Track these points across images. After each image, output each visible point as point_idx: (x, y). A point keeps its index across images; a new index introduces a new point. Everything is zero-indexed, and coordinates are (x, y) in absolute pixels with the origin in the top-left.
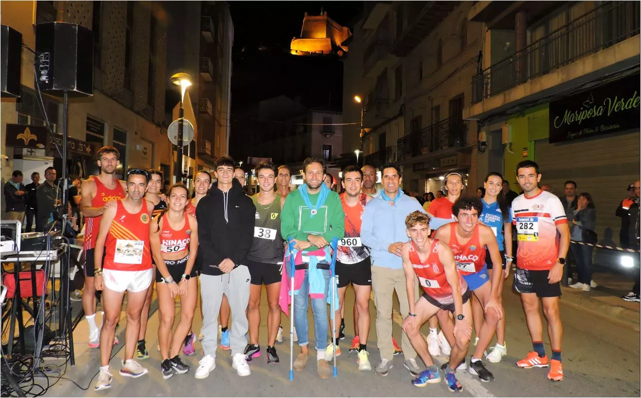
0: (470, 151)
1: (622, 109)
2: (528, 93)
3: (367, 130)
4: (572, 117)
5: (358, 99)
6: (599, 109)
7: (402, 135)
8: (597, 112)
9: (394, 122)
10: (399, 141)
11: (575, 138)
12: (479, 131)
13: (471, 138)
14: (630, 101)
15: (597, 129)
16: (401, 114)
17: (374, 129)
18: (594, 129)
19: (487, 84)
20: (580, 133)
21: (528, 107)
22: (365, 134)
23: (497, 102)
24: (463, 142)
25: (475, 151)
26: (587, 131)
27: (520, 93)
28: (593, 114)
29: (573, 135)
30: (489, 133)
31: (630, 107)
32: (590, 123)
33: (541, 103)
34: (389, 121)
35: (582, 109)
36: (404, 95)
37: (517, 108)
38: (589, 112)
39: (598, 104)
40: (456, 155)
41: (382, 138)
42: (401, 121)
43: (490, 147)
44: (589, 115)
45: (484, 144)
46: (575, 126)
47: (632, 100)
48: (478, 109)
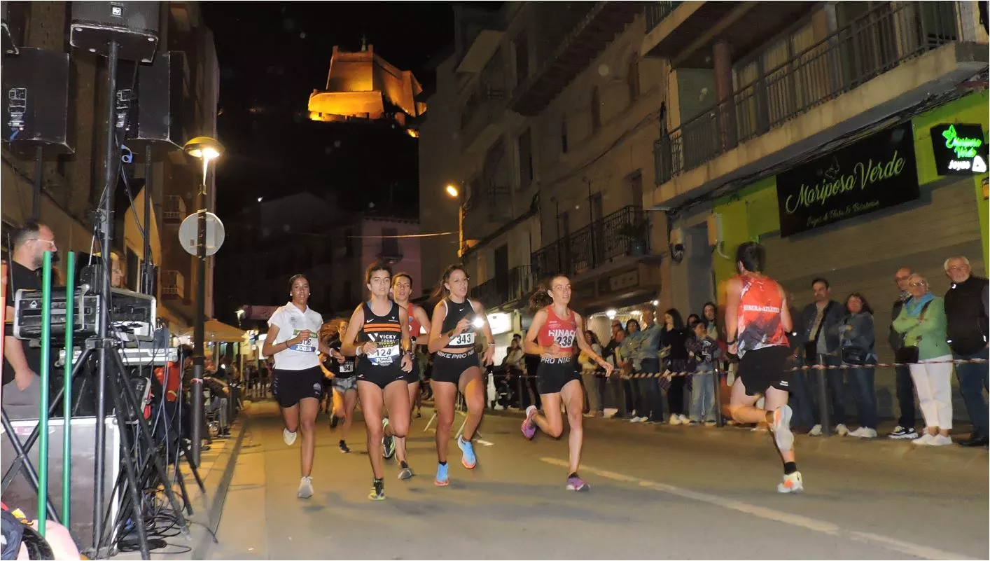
0: (656, 261)
1: (880, 178)
2: (744, 162)
3: (470, 243)
4: (811, 194)
5: (452, 191)
6: (848, 180)
7: (538, 245)
8: (846, 185)
9: (520, 227)
10: (534, 256)
11: (819, 225)
12: (670, 229)
13: (658, 241)
14: (889, 166)
15: (848, 210)
16: (534, 209)
17: (484, 242)
18: (844, 209)
19: (678, 153)
20: (826, 218)
21: (744, 185)
22: (468, 251)
23: (696, 179)
24: (646, 249)
25: (666, 261)
26: (835, 214)
27: (731, 162)
28: (841, 188)
29: (816, 221)
30: (687, 231)
31: (890, 174)
32: (838, 201)
33: (765, 177)
34: (511, 224)
35: (824, 181)
36: (537, 178)
37: (727, 188)
38: (835, 185)
39: (846, 172)
40: (635, 269)
41: (501, 256)
42: (535, 224)
43: (688, 252)
44: (835, 191)
45: (679, 247)
46: (817, 209)
47: (892, 163)
48: (667, 192)
